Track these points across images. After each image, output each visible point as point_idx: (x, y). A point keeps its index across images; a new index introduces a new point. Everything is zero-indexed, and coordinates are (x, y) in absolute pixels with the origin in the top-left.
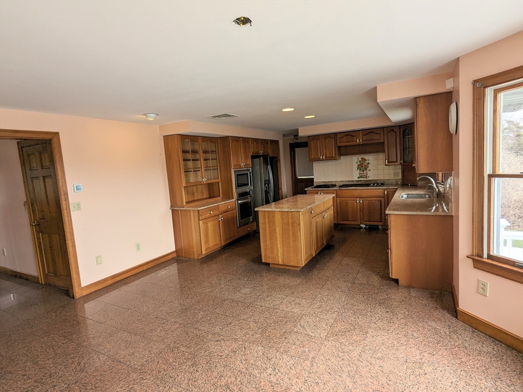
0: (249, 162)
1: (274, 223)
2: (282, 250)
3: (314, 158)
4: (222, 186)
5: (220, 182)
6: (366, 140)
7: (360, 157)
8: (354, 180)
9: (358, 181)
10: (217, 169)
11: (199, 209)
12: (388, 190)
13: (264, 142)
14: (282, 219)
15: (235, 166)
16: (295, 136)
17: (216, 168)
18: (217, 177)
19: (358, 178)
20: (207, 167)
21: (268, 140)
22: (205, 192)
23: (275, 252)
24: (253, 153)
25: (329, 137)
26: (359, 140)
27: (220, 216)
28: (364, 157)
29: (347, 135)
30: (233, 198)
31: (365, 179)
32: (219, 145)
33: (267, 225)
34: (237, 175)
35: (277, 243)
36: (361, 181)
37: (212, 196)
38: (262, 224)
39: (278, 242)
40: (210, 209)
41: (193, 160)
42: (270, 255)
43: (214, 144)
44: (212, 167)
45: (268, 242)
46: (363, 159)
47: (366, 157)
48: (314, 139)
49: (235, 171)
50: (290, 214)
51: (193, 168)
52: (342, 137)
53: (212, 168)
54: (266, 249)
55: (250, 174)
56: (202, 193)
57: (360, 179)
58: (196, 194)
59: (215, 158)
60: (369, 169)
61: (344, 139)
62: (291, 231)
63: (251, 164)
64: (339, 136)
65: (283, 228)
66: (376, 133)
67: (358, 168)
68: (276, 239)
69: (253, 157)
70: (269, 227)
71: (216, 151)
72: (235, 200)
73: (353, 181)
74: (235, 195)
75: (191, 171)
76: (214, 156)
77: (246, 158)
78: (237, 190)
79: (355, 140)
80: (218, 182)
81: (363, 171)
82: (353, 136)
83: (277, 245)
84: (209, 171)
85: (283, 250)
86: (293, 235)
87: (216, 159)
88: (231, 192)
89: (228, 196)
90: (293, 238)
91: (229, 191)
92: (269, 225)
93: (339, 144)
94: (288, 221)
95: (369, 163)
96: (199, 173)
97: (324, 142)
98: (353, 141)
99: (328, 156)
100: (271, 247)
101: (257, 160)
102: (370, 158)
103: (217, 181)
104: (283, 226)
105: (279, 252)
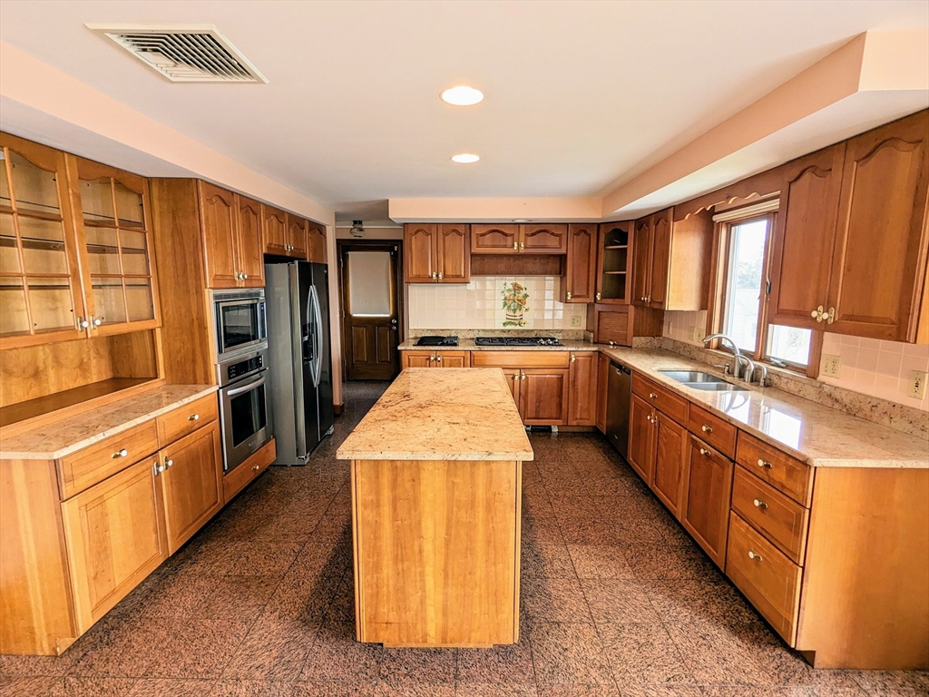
0: (259, 270)
1: (414, 502)
2: (440, 598)
3: (418, 276)
4: (164, 341)
5: (158, 332)
6: (534, 247)
7: (510, 281)
8: (496, 328)
9: (503, 331)
10: (148, 285)
11: (56, 455)
12: (576, 353)
13: (297, 222)
14: (452, 487)
15: (216, 278)
16: (355, 222)
17: (143, 281)
18: (145, 311)
19: (504, 324)
20: (104, 276)
21: (303, 219)
22: (94, 362)
23: (414, 602)
24: (268, 248)
25: (454, 231)
26: (519, 245)
27: (162, 455)
28: (518, 282)
29: (494, 231)
30: (207, 382)
31: (518, 327)
32: (156, 202)
33: (386, 510)
34: (226, 309)
35: (422, 574)
36: (509, 331)
37: (124, 374)
38: (365, 506)
39: (429, 570)
40: (117, 444)
41: (28, 244)
42: (393, 617)
43: (136, 197)
44: (127, 276)
45: (387, 570)
46: (517, 288)
47: (522, 281)
48: (418, 231)
49: (216, 297)
50: (482, 470)
51: (30, 276)
52: (483, 235)
53: (124, 282)
54: (376, 596)
55: (262, 306)
56: (83, 367)
57: (508, 327)
58: (51, 373)
59: (141, 246)
60: (526, 306)
61: (488, 239)
62: (481, 528)
63: (263, 278)
64: (477, 231)
65: (449, 520)
66: (553, 234)
67: (505, 304)
68: (421, 560)
69: (270, 259)
70: (395, 518)
71: (142, 224)
72: (216, 388)
73: (493, 331)
74: (216, 372)
75: (19, 288)
76: (136, 240)
77: (250, 258)
78: (223, 355)
79: (509, 243)
80: (152, 331)
81: (515, 311)
82: (506, 235)
83: (423, 581)
84: (113, 291)
85: (446, 594)
86: (489, 542)
87: (144, 251)
88: (199, 360)
89: (188, 374)
90: (487, 553)
91: (194, 361)
92: (395, 509)
93: (476, 250)
94: (473, 495)
95: (526, 296)
96: (67, 297)
97: (441, 241)
98: (505, 246)
99: (449, 272)
100: (397, 590)
101: (280, 270)
102: (529, 284)
103: (148, 325)
104: (450, 512)
105: (429, 602)
